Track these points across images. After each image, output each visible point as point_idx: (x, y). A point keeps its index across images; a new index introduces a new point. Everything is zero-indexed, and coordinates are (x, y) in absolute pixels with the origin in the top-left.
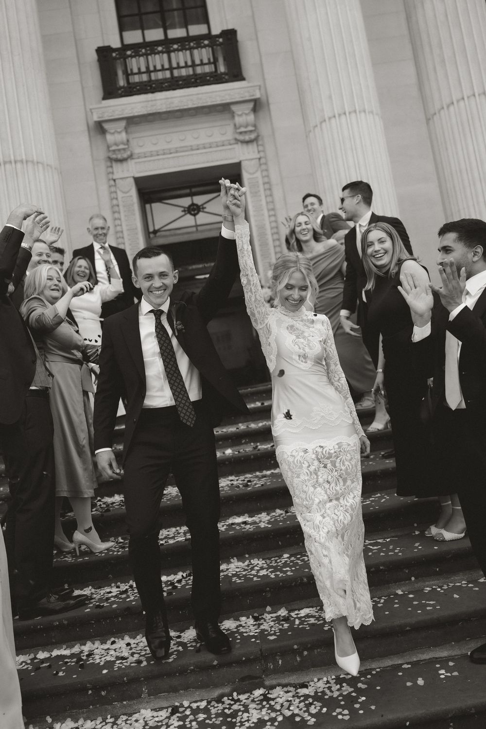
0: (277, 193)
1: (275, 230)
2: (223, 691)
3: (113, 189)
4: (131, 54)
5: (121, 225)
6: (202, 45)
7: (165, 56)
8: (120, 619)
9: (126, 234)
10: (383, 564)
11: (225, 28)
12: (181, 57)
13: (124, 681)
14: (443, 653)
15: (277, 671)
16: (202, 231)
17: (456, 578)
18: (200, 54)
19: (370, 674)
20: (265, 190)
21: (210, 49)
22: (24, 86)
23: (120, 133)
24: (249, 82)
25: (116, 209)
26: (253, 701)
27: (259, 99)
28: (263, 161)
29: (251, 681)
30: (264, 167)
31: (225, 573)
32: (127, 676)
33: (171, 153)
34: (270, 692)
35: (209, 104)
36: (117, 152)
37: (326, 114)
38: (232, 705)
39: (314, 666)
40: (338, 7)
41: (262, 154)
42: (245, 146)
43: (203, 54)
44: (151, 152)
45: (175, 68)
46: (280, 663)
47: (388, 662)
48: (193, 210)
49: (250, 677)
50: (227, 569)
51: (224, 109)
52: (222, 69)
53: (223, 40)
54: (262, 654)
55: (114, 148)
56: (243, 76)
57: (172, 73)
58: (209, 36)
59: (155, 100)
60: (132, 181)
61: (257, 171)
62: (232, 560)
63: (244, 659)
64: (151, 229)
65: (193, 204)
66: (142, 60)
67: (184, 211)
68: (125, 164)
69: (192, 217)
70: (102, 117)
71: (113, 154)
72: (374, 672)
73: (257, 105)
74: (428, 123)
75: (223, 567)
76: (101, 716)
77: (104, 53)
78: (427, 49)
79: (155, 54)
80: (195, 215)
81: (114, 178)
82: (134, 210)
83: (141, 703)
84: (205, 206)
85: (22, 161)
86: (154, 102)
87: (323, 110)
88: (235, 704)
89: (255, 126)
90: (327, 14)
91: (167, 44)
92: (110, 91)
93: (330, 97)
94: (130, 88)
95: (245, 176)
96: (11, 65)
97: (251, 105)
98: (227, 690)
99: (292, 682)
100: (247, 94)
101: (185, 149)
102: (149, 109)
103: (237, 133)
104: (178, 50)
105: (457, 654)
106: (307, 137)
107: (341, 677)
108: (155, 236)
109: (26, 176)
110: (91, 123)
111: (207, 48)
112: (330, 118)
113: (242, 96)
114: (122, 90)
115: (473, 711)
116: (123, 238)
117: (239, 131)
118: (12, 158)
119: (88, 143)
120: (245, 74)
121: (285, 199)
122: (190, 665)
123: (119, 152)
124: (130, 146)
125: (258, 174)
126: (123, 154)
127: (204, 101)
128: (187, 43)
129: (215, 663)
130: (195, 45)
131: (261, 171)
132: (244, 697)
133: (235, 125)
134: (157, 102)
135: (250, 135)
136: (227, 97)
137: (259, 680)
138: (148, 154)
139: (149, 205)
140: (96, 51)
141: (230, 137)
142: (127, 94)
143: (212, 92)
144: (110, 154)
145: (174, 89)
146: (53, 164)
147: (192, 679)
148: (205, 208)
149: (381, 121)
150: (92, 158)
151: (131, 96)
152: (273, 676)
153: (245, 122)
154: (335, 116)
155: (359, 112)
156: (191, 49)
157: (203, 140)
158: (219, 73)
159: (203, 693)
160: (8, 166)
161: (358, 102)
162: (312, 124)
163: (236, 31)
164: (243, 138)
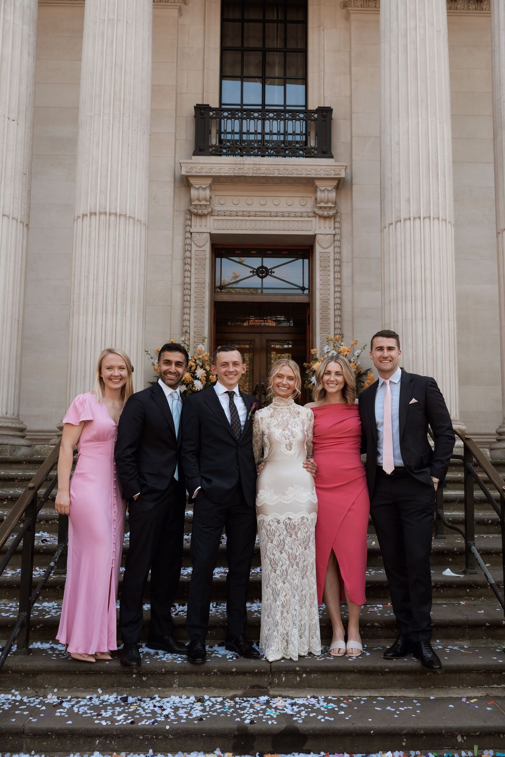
0: (346, 271)
1: (338, 306)
2: (236, 693)
3: (188, 241)
4: (228, 116)
5: (190, 277)
6: (298, 117)
7: (260, 122)
9: (193, 285)
10: (378, 622)
11: (322, 106)
12: (274, 126)
13: (162, 672)
15: (280, 685)
16: (267, 294)
18: (294, 126)
19: (352, 699)
20: (335, 266)
21: (304, 122)
22: (129, 145)
23: (204, 189)
24: (336, 161)
25: (189, 260)
26: (258, 703)
27: (344, 178)
28: (337, 237)
29: (259, 690)
30: (337, 243)
32: (165, 668)
33: (249, 216)
34: (272, 699)
35: (294, 176)
36: (198, 207)
37: (403, 215)
38: (242, 703)
39: (310, 687)
40: (430, 120)
41: (337, 231)
42: (322, 221)
43: (296, 126)
44: (231, 212)
45: (267, 134)
46: (284, 680)
47: (368, 693)
48: (262, 272)
49: (259, 687)
50: (250, 607)
51: (309, 183)
52: (312, 143)
53: (318, 116)
54: (271, 670)
55: (196, 202)
56: (332, 154)
57: (263, 137)
58: (306, 112)
59: (244, 164)
60: (208, 236)
61: (330, 246)
62: (255, 601)
63: (256, 671)
64: (218, 284)
65: (262, 267)
66: (237, 122)
67: (253, 272)
68: (204, 220)
69: (261, 279)
70: (190, 172)
71: (194, 209)
73: (341, 185)
74: (497, 236)
75: (248, 605)
76: (141, 695)
77: (201, 110)
79: (251, 119)
80: (262, 278)
81: (191, 231)
82: (204, 265)
83: (172, 691)
85: (116, 214)
86: (242, 166)
87: (400, 211)
88: (245, 702)
89: (335, 203)
90: (418, 124)
91: (264, 112)
92: (201, 148)
93: (409, 200)
94: (221, 147)
95: (318, 250)
96: (121, 125)
97: (335, 183)
98: (239, 693)
99: (291, 695)
100: (332, 172)
101: (264, 214)
102: (236, 172)
103: (317, 207)
104: (273, 119)
105: (422, 696)
106: (381, 231)
107: (329, 698)
108: (221, 292)
109: (118, 227)
110: (177, 174)
111: (302, 121)
112: (405, 220)
113: (328, 173)
114: (214, 148)
115: (422, 732)
116: (190, 290)
117: (318, 205)
118: (108, 210)
119: (172, 194)
120: (334, 152)
121: (352, 278)
122: (215, 668)
123: (200, 208)
124: (211, 203)
125: (331, 250)
126: (203, 210)
127: (290, 172)
128: (283, 113)
129: (234, 670)
130: (290, 117)
131: (334, 247)
132: (251, 700)
133: (316, 200)
134: (245, 166)
135: (329, 211)
136: (313, 172)
137: (265, 689)
138: (228, 213)
139: (220, 259)
140: (195, 107)
141: (309, 210)
142: (218, 153)
143: (299, 165)
144: (191, 208)
145: (263, 156)
146: (142, 219)
147: (214, 679)
148: (274, 272)
149: (453, 228)
150: (174, 208)
151: (221, 155)
152: (276, 689)
153: (326, 198)
154: (410, 219)
155: (433, 218)
156: (286, 119)
157: (283, 208)
158: (309, 146)
159: (221, 692)
160: (102, 217)
161: (433, 209)
162: (388, 222)
163: (332, 110)
164: (322, 213)
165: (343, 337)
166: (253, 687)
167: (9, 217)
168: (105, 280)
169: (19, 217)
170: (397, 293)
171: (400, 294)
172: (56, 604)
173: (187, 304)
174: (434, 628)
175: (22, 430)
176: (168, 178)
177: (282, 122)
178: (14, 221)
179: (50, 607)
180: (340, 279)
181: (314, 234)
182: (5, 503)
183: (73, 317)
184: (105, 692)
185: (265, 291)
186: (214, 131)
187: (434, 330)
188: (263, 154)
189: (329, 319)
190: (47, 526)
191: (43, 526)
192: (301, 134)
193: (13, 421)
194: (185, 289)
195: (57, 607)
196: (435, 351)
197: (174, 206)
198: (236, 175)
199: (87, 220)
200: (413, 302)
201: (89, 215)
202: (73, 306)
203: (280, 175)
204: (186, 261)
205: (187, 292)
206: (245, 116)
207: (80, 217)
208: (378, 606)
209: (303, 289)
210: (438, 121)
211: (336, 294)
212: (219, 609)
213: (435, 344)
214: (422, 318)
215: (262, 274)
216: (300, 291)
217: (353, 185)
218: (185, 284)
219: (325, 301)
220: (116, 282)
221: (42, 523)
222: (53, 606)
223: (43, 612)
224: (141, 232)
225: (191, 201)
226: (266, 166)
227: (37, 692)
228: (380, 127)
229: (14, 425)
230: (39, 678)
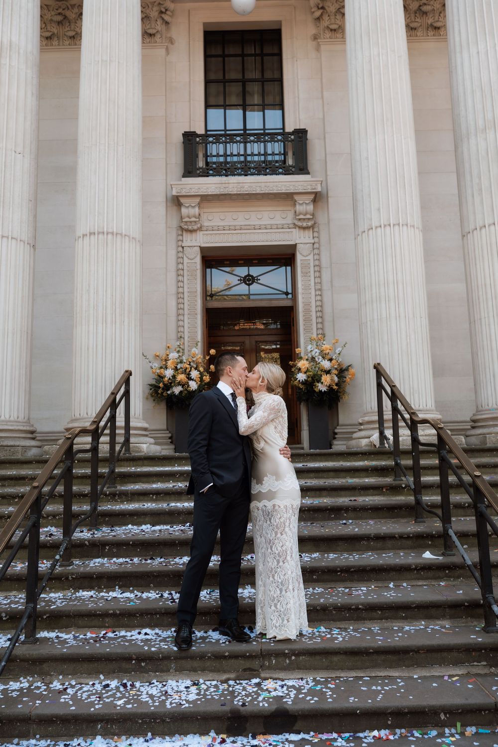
0: (326, 276)
1: (319, 309)
2: (229, 676)
3: (180, 255)
4: (213, 141)
5: (183, 287)
7: (242, 145)
8: (158, 616)
9: (186, 295)
10: (362, 604)
11: (298, 128)
12: (255, 148)
13: (159, 657)
14: (396, 674)
15: (270, 668)
16: (253, 300)
17: (417, 624)
18: (273, 147)
19: (339, 680)
20: (315, 272)
21: (282, 143)
22: (123, 171)
23: (194, 207)
24: (312, 177)
25: (181, 272)
26: (250, 685)
27: (320, 192)
28: (316, 246)
29: (250, 672)
30: (316, 251)
31: (241, 595)
32: (162, 653)
33: (235, 230)
34: (264, 681)
35: (275, 192)
36: (188, 224)
37: (374, 224)
38: (235, 686)
39: (299, 668)
40: (395, 136)
41: (316, 240)
42: (302, 231)
43: (275, 148)
44: (218, 226)
45: (249, 155)
46: (274, 662)
47: (354, 674)
48: (249, 280)
49: (251, 670)
50: (242, 593)
51: (288, 198)
52: (290, 162)
53: (294, 137)
54: (261, 652)
55: (187, 219)
56: (308, 171)
57: (246, 158)
58: (284, 134)
59: (229, 183)
60: (198, 249)
61: (310, 254)
62: (247, 587)
63: (248, 654)
64: (209, 292)
65: (249, 275)
66: (221, 146)
67: (241, 280)
68: (194, 234)
69: (248, 287)
70: (180, 193)
71: (185, 225)
72: (342, 679)
73: (317, 198)
74: (463, 239)
75: (240, 591)
76: (140, 680)
77: (189, 138)
78: (468, 177)
79: (234, 142)
80: (249, 285)
81: (183, 245)
82: (196, 275)
83: (169, 675)
84: (259, 278)
85: (113, 233)
86: (227, 185)
87: (371, 219)
88: (237, 685)
89: (313, 215)
90: (385, 140)
91: (245, 135)
92: (190, 170)
93: (379, 210)
94: (208, 169)
95: (299, 258)
96: (116, 153)
97: (312, 197)
98: (232, 676)
99: (281, 677)
100: (309, 187)
101: (248, 227)
102: (222, 190)
103: (296, 219)
104: (254, 142)
105: (406, 676)
106: (355, 239)
107: (317, 679)
108: (212, 300)
109: (115, 245)
110: (169, 195)
111: (280, 142)
112: (376, 227)
113: (305, 188)
114: (201, 170)
115: (406, 711)
116: (183, 298)
117: (297, 217)
118: (105, 230)
119: (165, 212)
120: (310, 169)
121: (331, 282)
122: (208, 653)
123: (190, 224)
124: (201, 219)
125: (311, 257)
126: (193, 225)
127: (271, 189)
128: (262, 136)
129: (227, 654)
130: (269, 139)
131: (314, 255)
132: (244, 682)
133: (295, 212)
134: (230, 185)
135: (308, 222)
136: (291, 187)
137: (257, 672)
138: (216, 228)
139: (210, 270)
140: (183, 134)
141: (290, 222)
142: (204, 174)
143: (279, 182)
144: (182, 225)
145: (246, 175)
146: (137, 237)
147: (208, 664)
148: (259, 280)
149: (421, 234)
150: (166, 225)
151: (208, 176)
152: (267, 671)
153: (305, 211)
154: (381, 226)
155: (402, 225)
156: (265, 142)
157: (266, 221)
158: (287, 165)
159: (215, 675)
160: (101, 236)
161: (402, 217)
162: (361, 230)
163: (307, 131)
164: (301, 224)
165: (324, 337)
166: (245, 670)
167: (17, 240)
168: (105, 293)
169: (26, 240)
170: (372, 295)
171: (374, 295)
172: (62, 595)
173: (181, 312)
174: (415, 609)
175: (32, 432)
176: (161, 199)
177: (262, 144)
178: (22, 243)
179: (56, 598)
180: (320, 283)
181: (295, 244)
182: (16, 500)
183: (76, 327)
184: (106, 678)
185: (252, 297)
186: (201, 155)
187: (408, 327)
188: (246, 173)
189: (311, 320)
190: (54, 521)
191: (51, 521)
192: (279, 154)
193: (24, 424)
194: (179, 298)
195: (63, 597)
196: (409, 346)
197: (166, 223)
198: (222, 193)
199: (87, 239)
200: (387, 302)
201: (88, 235)
202: (77, 317)
203: (262, 192)
204: (179, 273)
205: (180, 300)
206: (228, 140)
207: (80, 237)
208: (362, 588)
209: (287, 294)
210: (403, 137)
211: (317, 297)
212: (213, 596)
213: (408, 340)
214: (396, 317)
215: (249, 281)
216: (284, 296)
217: (329, 198)
218: (178, 293)
219: (307, 304)
220: (114, 294)
221: (50, 518)
222: (59, 596)
223: (49, 602)
224: (136, 248)
225: (182, 218)
226: (249, 184)
227: (43, 679)
228: (351, 145)
229: (25, 428)
230: (45, 666)
